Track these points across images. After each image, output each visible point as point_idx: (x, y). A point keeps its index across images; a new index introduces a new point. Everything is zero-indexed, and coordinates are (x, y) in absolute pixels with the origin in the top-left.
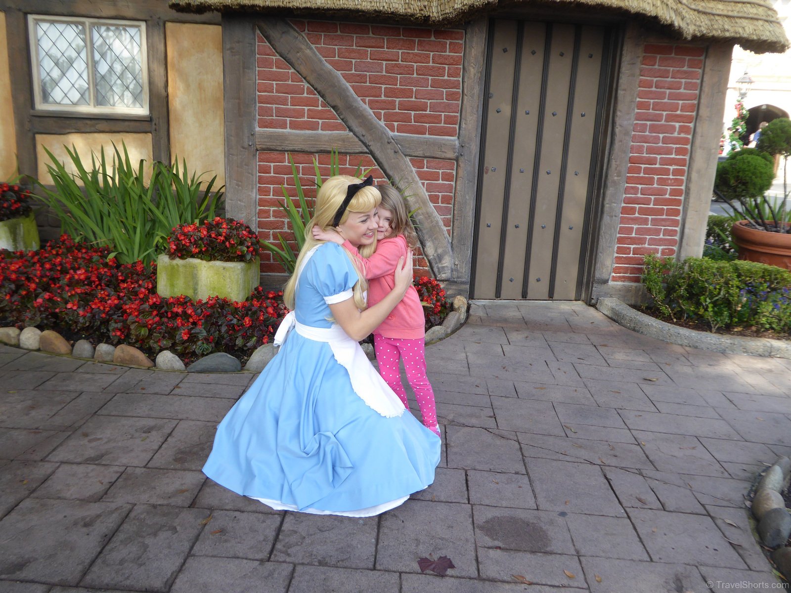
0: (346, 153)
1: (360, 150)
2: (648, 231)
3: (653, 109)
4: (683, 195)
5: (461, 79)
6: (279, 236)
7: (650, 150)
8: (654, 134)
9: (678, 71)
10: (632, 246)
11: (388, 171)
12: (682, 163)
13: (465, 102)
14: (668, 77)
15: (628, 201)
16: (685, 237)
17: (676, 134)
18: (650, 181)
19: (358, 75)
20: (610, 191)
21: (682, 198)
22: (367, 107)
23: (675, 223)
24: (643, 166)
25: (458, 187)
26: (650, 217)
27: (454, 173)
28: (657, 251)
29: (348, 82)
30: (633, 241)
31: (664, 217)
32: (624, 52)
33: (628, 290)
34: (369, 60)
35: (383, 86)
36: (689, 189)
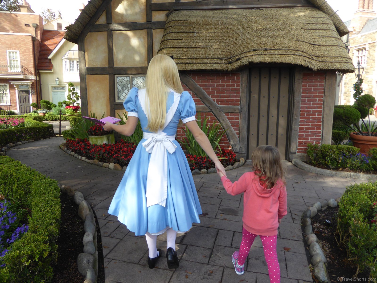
0: (204, 112)
1: (208, 111)
2: (310, 136)
3: (308, 94)
4: (322, 123)
5: (240, 88)
6: (184, 139)
7: (308, 108)
8: (309, 102)
9: (316, 81)
10: (304, 141)
11: (217, 117)
12: (321, 111)
13: (242, 94)
14: (312, 83)
15: (301, 125)
16: (323, 137)
17: (317, 102)
18: (309, 118)
19: (207, 88)
20: (294, 122)
21: (321, 124)
22: (210, 98)
23: (320, 132)
24: (306, 113)
25: (241, 122)
26: (310, 131)
27: (239, 117)
28: (313, 142)
29: (204, 90)
30: (304, 139)
31: (315, 130)
32: (296, 76)
33: (303, 156)
34: (211, 83)
35: (215, 91)
36: (324, 121)
